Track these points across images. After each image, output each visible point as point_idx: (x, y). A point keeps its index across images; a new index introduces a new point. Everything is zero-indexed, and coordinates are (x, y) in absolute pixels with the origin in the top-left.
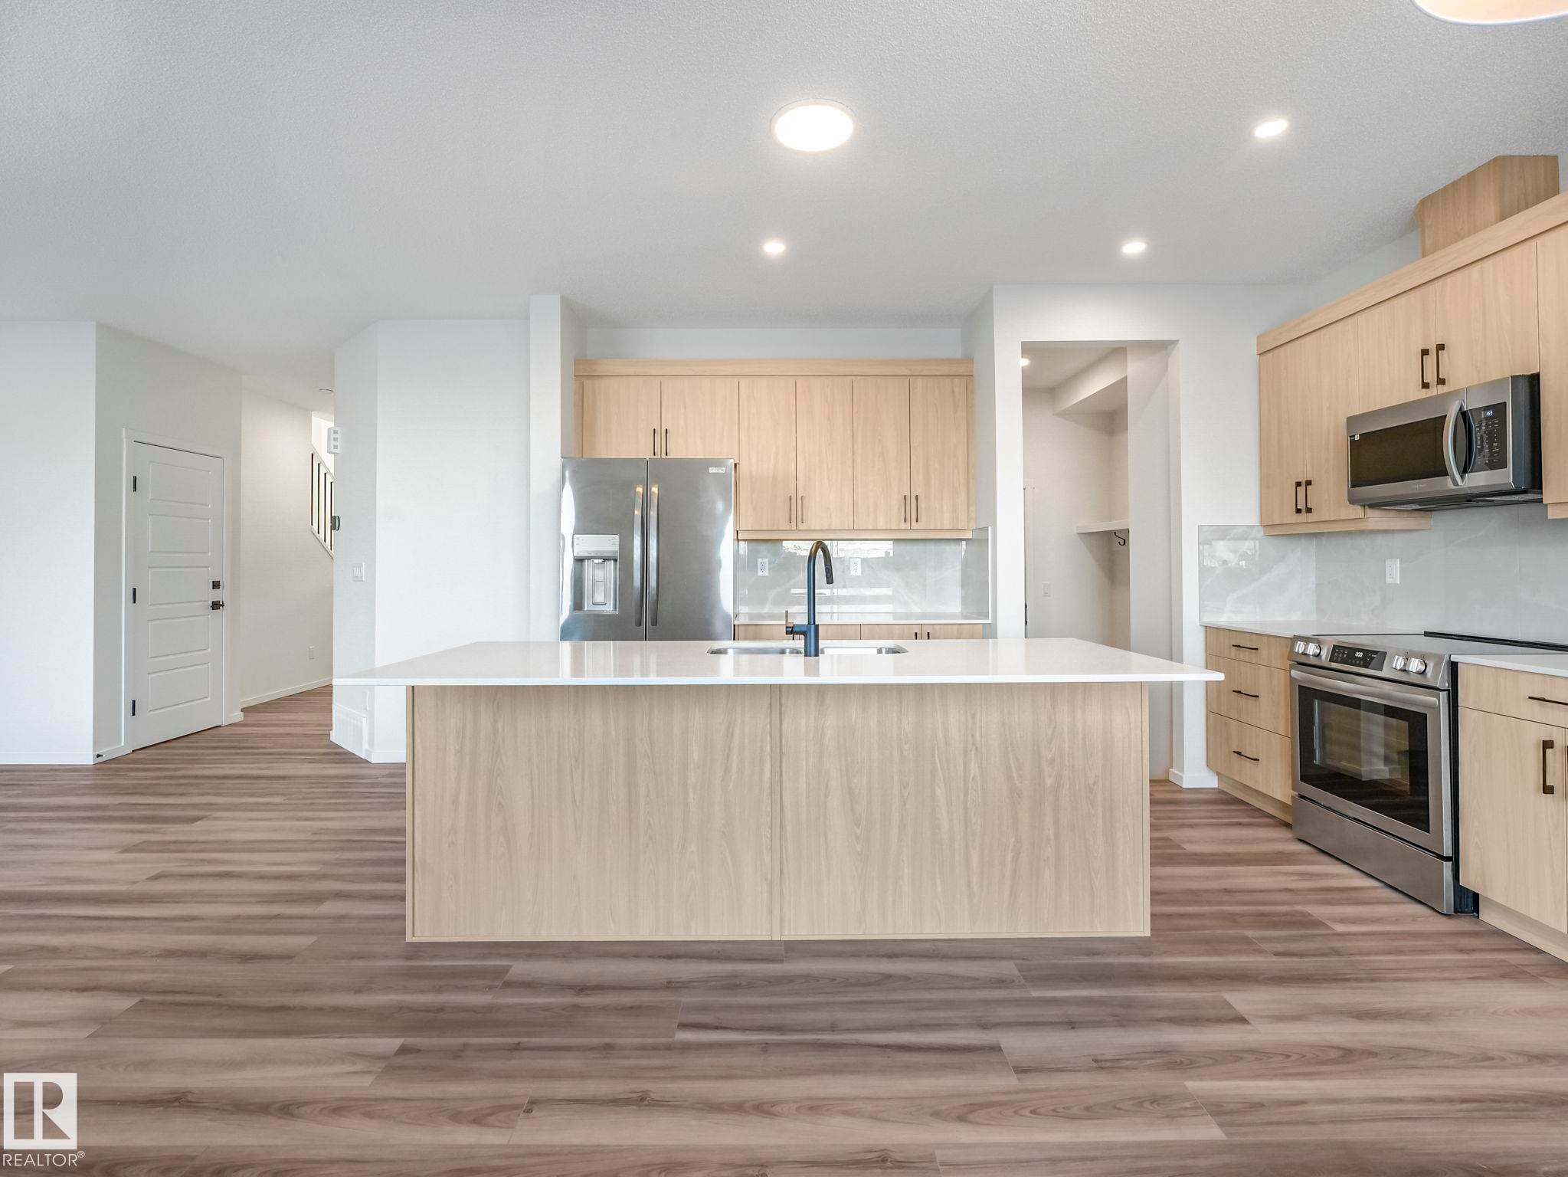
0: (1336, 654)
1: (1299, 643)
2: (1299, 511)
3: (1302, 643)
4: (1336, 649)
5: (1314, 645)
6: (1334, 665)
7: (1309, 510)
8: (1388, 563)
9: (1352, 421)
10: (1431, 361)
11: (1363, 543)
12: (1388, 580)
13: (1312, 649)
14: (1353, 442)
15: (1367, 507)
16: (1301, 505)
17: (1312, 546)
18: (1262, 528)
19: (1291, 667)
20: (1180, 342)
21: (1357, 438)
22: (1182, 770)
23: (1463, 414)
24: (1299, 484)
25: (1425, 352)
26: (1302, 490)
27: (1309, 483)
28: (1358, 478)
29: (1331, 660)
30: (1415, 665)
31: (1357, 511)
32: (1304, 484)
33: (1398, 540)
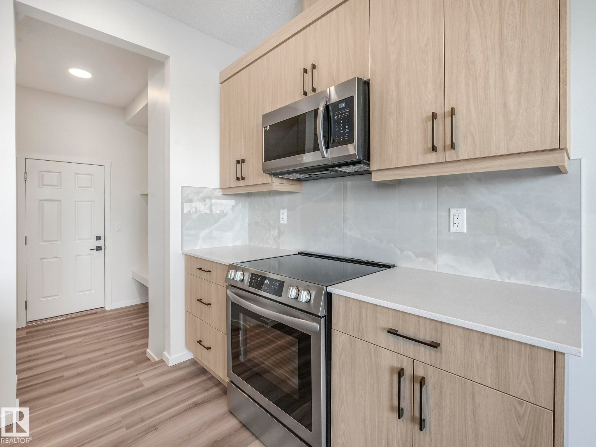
0: (253, 280)
1: (231, 271)
2: (238, 179)
3: (233, 271)
4: (253, 276)
5: (240, 273)
6: (252, 289)
7: (243, 178)
8: (282, 211)
9: (266, 117)
10: (308, 76)
11: (270, 200)
12: (282, 222)
13: (239, 276)
14: (265, 131)
15: (272, 176)
16: (239, 176)
17: (247, 202)
18: (221, 190)
19: (227, 288)
20: (170, 57)
21: (268, 128)
22: (169, 353)
23: (327, 107)
24: (238, 162)
25: (305, 71)
26: (239, 165)
27: (243, 161)
28: (268, 156)
29: (250, 285)
30: (304, 296)
31: (267, 179)
32: (240, 162)
33: (286, 198)
